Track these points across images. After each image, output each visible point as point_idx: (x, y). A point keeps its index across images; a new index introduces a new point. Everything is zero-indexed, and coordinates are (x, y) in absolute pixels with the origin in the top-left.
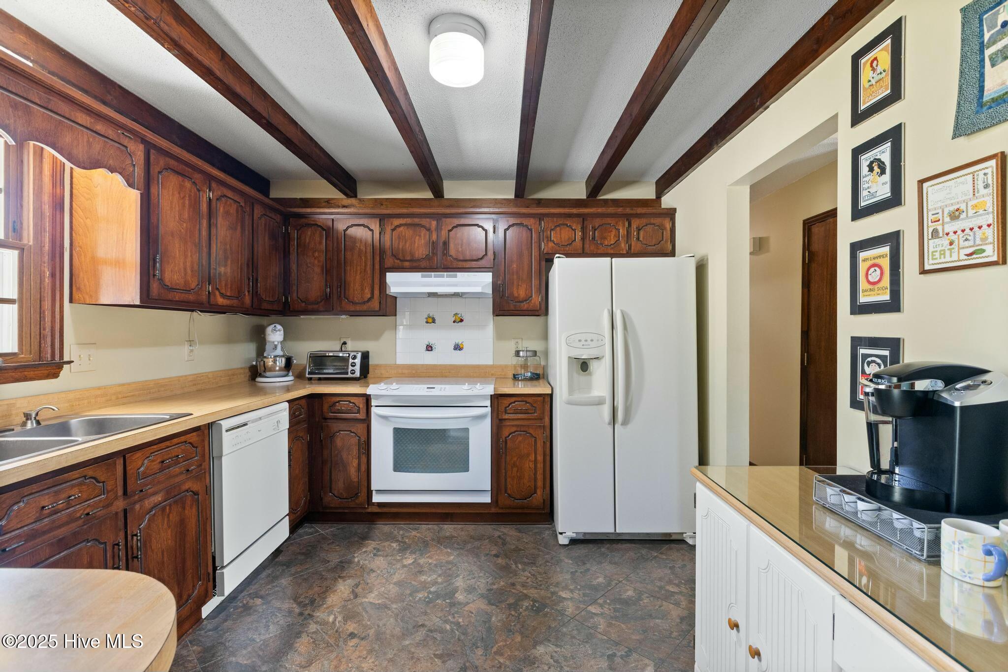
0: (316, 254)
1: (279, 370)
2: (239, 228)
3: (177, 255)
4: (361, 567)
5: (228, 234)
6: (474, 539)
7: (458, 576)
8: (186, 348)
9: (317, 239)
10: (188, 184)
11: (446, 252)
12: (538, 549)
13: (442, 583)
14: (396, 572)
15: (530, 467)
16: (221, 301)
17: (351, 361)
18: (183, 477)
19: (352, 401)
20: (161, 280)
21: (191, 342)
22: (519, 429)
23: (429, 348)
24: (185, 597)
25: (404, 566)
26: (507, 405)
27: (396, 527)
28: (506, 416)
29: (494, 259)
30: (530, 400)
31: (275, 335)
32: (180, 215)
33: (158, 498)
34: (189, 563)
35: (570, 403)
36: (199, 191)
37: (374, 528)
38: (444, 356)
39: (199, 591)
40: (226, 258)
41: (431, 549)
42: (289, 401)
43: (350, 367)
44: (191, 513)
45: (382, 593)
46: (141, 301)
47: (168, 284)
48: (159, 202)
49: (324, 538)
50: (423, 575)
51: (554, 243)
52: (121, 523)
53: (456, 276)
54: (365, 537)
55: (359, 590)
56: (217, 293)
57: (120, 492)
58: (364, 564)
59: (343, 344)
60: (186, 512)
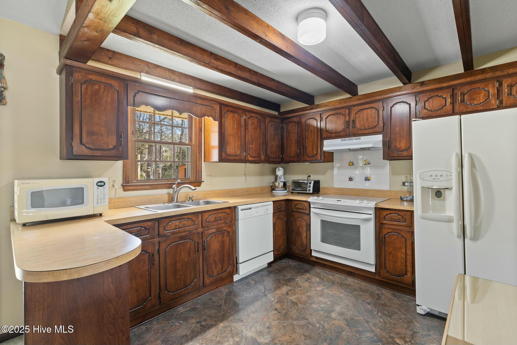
0: (294, 135)
1: (281, 188)
2: (258, 128)
3: (232, 142)
4: (297, 284)
5: (253, 131)
6: (361, 290)
7: (339, 305)
8: (244, 178)
9: (294, 127)
10: (236, 115)
11: (354, 126)
12: (400, 310)
13: (328, 305)
14: (310, 291)
15: (402, 257)
16: (250, 158)
17: (309, 185)
18: (224, 225)
19: (303, 204)
20: (226, 152)
21: (245, 175)
22: (393, 231)
23: (351, 179)
24: (224, 270)
25: (316, 290)
26: (386, 215)
27: (324, 271)
28: (385, 222)
29: (383, 126)
30: (402, 213)
31: (280, 172)
32: (233, 127)
33: (214, 231)
34: (226, 257)
35: (423, 218)
36: (240, 117)
37: (313, 269)
38: (359, 184)
39: (230, 269)
40: (253, 142)
41: (334, 287)
42: (273, 201)
43: (308, 188)
44: (227, 239)
45: (298, 298)
46: (219, 160)
47: (228, 153)
48: (225, 124)
49: (290, 266)
50: (322, 297)
51: (428, 110)
52: (201, 236)
53: (360, 139)
54: (307, 271)
55: (290, 293)
56: (249, 156)
57: (201, 226)
58: (299, 283)
59: (308, 177)
60: (225, 238)
